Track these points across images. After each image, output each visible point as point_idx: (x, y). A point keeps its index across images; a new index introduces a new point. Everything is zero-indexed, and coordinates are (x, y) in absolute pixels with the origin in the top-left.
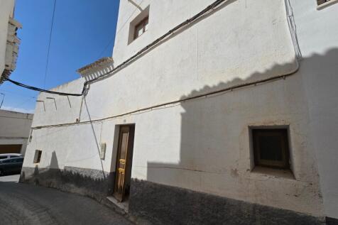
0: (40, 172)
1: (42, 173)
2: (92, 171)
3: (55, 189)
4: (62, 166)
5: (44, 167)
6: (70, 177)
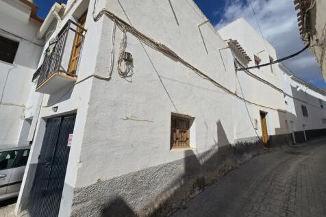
0: (202, 162)
1: (206, 162)
2: (252, 138)
3: (232, 170)
4: (232, 140)
5: (208, 149)
6: (243, 148)
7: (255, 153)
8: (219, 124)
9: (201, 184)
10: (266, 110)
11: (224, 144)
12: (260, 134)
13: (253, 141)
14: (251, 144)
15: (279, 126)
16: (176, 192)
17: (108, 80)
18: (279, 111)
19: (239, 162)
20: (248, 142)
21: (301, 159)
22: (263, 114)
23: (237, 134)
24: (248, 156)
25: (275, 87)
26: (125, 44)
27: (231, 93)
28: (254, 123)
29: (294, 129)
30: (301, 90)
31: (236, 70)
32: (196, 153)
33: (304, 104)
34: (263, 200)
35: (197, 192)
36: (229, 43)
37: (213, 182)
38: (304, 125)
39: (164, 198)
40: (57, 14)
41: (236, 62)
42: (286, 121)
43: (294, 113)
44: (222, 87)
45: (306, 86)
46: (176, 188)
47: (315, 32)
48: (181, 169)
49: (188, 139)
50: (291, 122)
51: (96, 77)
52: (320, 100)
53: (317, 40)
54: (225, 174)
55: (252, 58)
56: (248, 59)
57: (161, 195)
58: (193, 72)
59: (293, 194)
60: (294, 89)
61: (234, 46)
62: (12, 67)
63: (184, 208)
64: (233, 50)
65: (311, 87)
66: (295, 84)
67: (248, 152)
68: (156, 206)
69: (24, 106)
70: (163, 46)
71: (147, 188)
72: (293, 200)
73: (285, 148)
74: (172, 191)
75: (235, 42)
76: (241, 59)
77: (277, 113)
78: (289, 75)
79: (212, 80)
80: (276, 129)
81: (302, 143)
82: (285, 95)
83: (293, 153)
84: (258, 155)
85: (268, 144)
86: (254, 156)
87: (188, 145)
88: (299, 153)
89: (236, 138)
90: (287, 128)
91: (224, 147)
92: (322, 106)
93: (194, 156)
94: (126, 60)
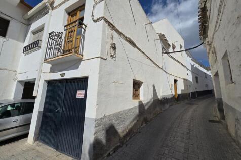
3: (159, 113)
4: (160, 96)
5: (148, 101)
6: (165, 101)
7: (171, 104)
8: (154, 86)
9: (146, 120)
10: (177, 79)
11: (156, 99)
12: (174, 93)
13: (170, 98)
14: (169, 99)
15: (183, 89)
16: (135, 124)
17: (106, 59)
18: (184, 79)
19: (163, 109)
20: (167, 97)
21: (194, 107)
22: (175, 81)
23: (162, 93)
24: (167, 106)
25: (182, 65)
26: (112, 38)
27: (160, 67)
28: (171, 86)
29: (191, 90)
30: (196, 67)
31: (163, 53)
32: (143, 103)
33: (197, 75)
34: (178, 126)
35: (144, 125)
36: (159, 35)
37: (151, 120)
38: (196, 88)
39: (130, 126)
40: (49, 5)
41: (163, 48)
42: (187, 86)
43: (192, 81)
44: (155, 64)
45: (199, 64)
46: (135, 122)
47: (207, 37)
48: (137, 111)
49: (139, 95)
50: (190, 86)
51: (101, 58)
52: (205, 73)
53: (208, 42)
54: (156, 116)
55: (171, 46)
56: (169, 46)
57: (129, 125)
58: (142, 54)
59: (192, 123)
60: (192, 66)
61: (162, 38)
62: (5, 40)
63: (140, 132)
64: (161, 40)
65: (201, 65)
66: (193, 63)
67: (167, 104)
68: (127, 131)
69: (15, 71)
70: (130, 39)
71: (123, 121)
72: (192, 126)
73: (186, 101)
74: (134, 123)
75: (163, 35)
76: (166, 46)
77: (182, 80)
78: (190, 57)
79: (151, 60)
80: (182, 90)
81: (195, 98)
82: (188, 69)
83: (191, 104)
84: (172, 105)
85: (177, 99)
86: (170, 106)
87: (139, 99)
88: (194, 104)
89: (161, 95)
90: (188, 89)
91: (156, 100)
92: (206, 77)
93: (143, 104)
94: (113, 48)
